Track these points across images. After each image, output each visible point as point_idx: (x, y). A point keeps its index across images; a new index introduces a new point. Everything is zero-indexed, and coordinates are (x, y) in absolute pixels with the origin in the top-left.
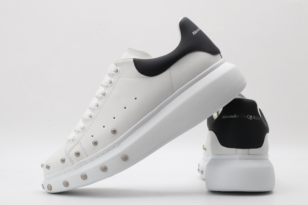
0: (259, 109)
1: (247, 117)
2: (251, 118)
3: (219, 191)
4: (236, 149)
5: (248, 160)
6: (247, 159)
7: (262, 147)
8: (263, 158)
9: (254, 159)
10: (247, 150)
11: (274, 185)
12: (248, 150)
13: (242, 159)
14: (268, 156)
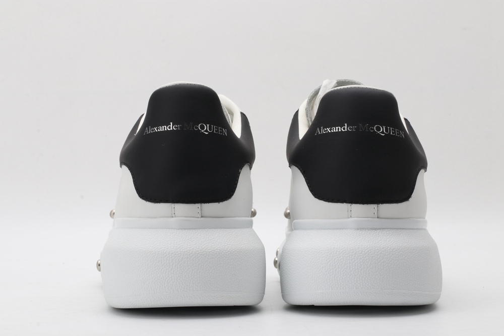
0: (406, 120)
1: (198, 128)
2: (383, 132)
3: (311, 304)
4: (349, 205)
5: (378, 231)
6: (376, 229)
7: (410, 199)
8: (415, 225)
9: (391, 229)
10: (375, 206)
11: (441, 291)
12: (376, 208)
13: (363, 229)
14: (426, 222)
